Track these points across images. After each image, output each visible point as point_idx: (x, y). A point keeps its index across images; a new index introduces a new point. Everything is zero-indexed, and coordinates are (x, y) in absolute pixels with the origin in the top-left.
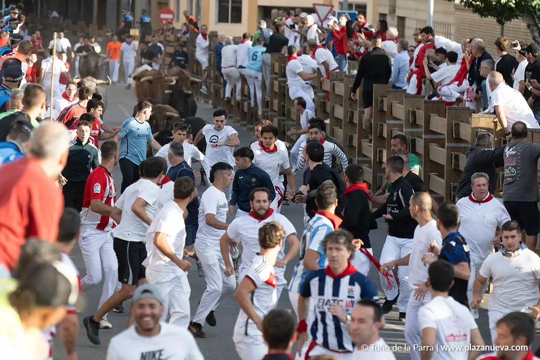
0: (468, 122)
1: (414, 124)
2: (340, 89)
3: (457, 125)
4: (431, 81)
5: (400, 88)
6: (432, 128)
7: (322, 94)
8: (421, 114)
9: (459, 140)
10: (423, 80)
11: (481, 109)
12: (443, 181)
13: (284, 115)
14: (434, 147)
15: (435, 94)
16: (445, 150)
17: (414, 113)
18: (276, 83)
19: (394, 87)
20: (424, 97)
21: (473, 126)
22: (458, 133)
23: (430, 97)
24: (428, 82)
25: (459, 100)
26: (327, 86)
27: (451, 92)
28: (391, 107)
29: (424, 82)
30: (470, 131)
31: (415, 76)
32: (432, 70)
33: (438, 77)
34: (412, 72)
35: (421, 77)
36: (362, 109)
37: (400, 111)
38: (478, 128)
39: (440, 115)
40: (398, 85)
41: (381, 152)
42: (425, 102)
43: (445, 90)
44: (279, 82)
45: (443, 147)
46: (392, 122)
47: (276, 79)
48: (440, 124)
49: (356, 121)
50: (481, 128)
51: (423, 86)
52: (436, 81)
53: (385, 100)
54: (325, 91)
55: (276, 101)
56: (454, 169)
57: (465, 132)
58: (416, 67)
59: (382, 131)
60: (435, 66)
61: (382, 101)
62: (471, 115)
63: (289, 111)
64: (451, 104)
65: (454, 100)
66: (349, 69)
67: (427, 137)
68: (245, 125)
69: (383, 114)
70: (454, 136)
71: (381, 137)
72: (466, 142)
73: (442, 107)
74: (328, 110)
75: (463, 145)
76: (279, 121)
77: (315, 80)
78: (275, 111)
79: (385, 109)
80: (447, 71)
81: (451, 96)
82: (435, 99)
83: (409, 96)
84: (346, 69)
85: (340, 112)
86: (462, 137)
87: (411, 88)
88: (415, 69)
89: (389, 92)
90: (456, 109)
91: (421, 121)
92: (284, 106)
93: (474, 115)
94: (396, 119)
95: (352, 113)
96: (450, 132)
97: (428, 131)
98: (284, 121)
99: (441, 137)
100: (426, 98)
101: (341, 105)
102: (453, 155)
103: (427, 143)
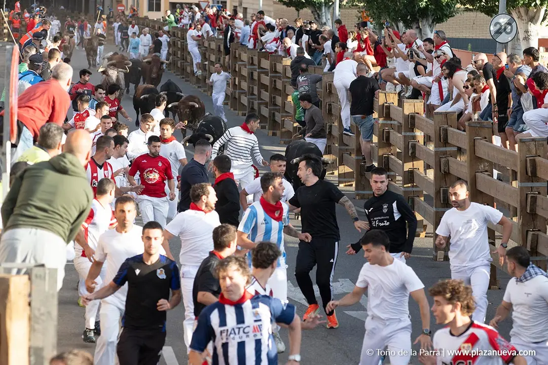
0: (281, 63)
1: (252, 64)
2: (213, 45)
3: (275, 64)
4: (261, 41)
5: (245, 45)
6: (262, 66)
7: (204, 48)
8: (256, 58)
9: (276, 72)
12: (268, 94)
13: (183, 59)
14: (263, 76)
15: (263, 48)
16: (269, 78)
17: (252, 58)
19: (241, 44)
20: (257, 50)
21: (283, 64)
22: (275, 68)
23: (261, 50)
24: (259, 41)
25: (276, 51)
26: (206, 44)
27: (272, 47)
28: (240, 55)
29: (258, 42)
30: (282, 68)
31: (252, 39)
32: (262, 35)
34: (251, 37)
35: (256, 39)
37: (245, 57)
38: (286, 66)
39: (266, 59)
40: (243, 43)
41: (235, 79)
42: (258, 52)
43: (268, 46)
44: (181, 42)
45: (268, 76)
46: (240, 63)
47: (179, 40)
48: (266, 64)
51: (257, 44)
52: (263, 41)
53: (237, 51)
54: (205, 47)
55: (179, 52)
56: (274, 87)
57: (279, 68)
58: (253, 34)
59: (235, 68)
60: (263, 33)
61: (235, 52)
62: (282, 59)
63: (186, 57)
64: (272, 53)
65: (273, 51)
66: (218, 35)
67: (260, 70)
69: (236, 59)
70: (274, 70)
71: (235, 71)
72: (280, 73)
73: (267, 55)
74: (207, 57)
75: (278, 75)
76: (181, 63)
77: (200, 40)
78: (178, 58)
79: (237, 56)
80: (269, 36)
81: (272, 49)
82: (264, 50)
83: (249, 49)
84: (216, 35)
85: (213, 58)
86: (278, 70)
87: (250, 45)
88: (252, 35)
89: (238, 47)
90: (274, 56)
91: (256, 62)
92: (183, 55)
93: (284, 59)
94: (243, 61)
95: (220, 58)
96: (271, 68)
97: (260, 68)
98: (183, 63)
99: (267, 70)
100: (259, 50)
101: (214, 54)
102: (273, 80)
103: (259, 74)
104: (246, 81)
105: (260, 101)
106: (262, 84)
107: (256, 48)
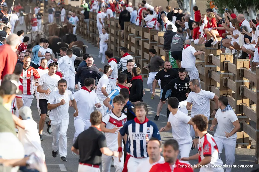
0: (157, 35)
1: (138, 35)
2: (113, 23)
3: (153, 36)
4: (144, 21)
5: (133, 23)
6: (145, 37)
7: (107, 25)
8: (141, 32)
9: (154, 41)
10: (141, 20)
11: (161, 30)
14: (145, 44)
15: (146, 25)
16: (149, 44)
17: (138, 32)
18: (91, 22)
19: (131, 23)
20: (142, 26)
21: (159, 36)
22: (153, 38)
23: (144, 26)
24: (143, 21)
25: (154, 27)
26: (108, 23)
27: (151, 24)
28: (130, 30)
29: (142, 21)
30: (157, 38)
31: (138, 19)
32: (145, 17)
33: (146, 19)
34: (138, 18)
35: (141, 19)
36: (121, 30)
37: (133, 31)
38: (160, 37)
39: (147, 32)
40: (133, 22)
41: (127, 45)
42: (142, 28)
43: (149, 24)
44: (92, 21)
45: (148, 43)
47: (91, 20)
48: (147, 35)
49: (118, 34)
50: (161, 37)
51: (141, 23)
52: (146, 21)
53: (128, 27)
54: (108, 24)
55: (91, 28)
57: (156, 38)
58: (139, 16)
59: (127, 38)
60: (145, 16)
61: (127, 28)
62: (158, 32)
65: (152, 27)
66: (116, 17)
67: (143, 40)
68: (80, 36)
70: (152, 39)
71: (127, 40)
72: (156, 41)
73: (148, 30)
74: (109, 31)
75: (155, 42)
78: (90, 31)
79: (129, 30)
80: (149, 17)
81: (151, 26)
82: (146, 27)
83: (136, 26)
84: (115, 17)
85: (113, 31)
87: (137, 23)
88: (138, 17)
89: (130, 24)
90: (153, 30)
91: (141, 34)
92: (93, 30)
93: (159, 32)
94: (132, 34)
95: (117, 32)
97: (143, 38)
98: (94, 34)
99: (148, 40)
100: (143, 27)
101: (113, 29)
102: (152, 46)
103: (143, 42)
104: (134, 47)
105: (143, 60)
106: (144, 48)
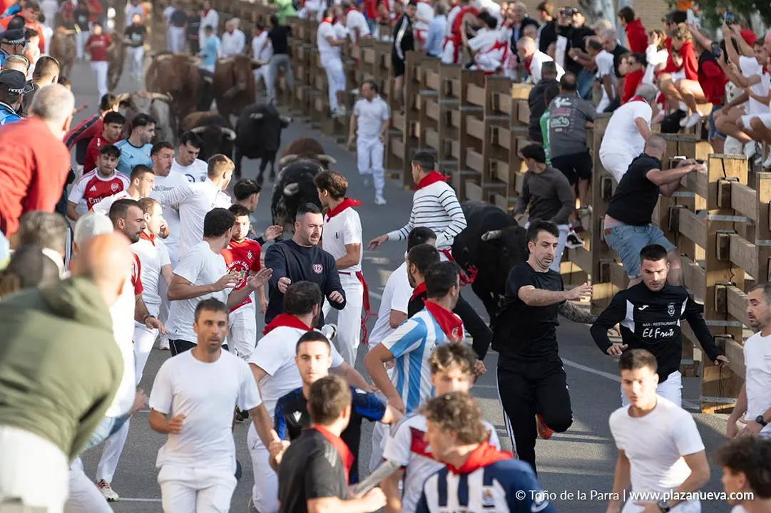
0: (509, 93)
1: (450, 95)
2: (371, 56)
3: (497, 97)
4: (469, 49)
5: (435, 56)
6: (470, 99)
7: (351, 62)
8: (457, 84)
9: (498, 112)
10: (460, 47)
11: (523, 79)
12: (481, 156)
13: (308, 84)
14: (471, 120)
15: (473, 63)
16: (483, 124)
17: (450, 83)
18: (301, 49)
19: (428, 54)
20: (460, 66)
21: (514, 97)
22: (497, 104)
23: (468, 66)
24: (465, 49)
25: (499, 70)
26: (356, 54)
27: (490, 60)
28: (425, 77)
29: (462, 50)
30: (510, 102)
31: (450, 43)
32: (470, 36)
33: (476, 44)
34: (448, 39)
35: (458, 43)
36: (393, 78)
37: (434, 80)
38: (519, 99)
39: (478, 85)
40: (432, 52)
41: (414, 126)
42: (463, 71)
43: (483, 58)
44: (305, 49)
45: (481, 119)
46: (426, 92)
47: (300, 45)
48: (478, 95)
49: (387, 91)
51: (460, 55)
52: (474, 48)
53: (419, 69)
54: (355, 59)
55: (300, 70)
56: (494, 145)
57: (506, 104)
58: (452, 33)
59: (414, 103)
60: (473, 32)
61: (415, 70)
62: (511, 86)
63: (315, 79)
64: (490, 73)
65: (493, 69)
66: (380, 35)
67: (466, 108)
69: (417, 84)
70: (493, 108)
71: (414, 108)
72: (505, 114)
73: (481, 77)
74: (358, 79)
75: (502, 118)
76: (304, 91)
77: (344, 48)
78: (299, 80)
79: (419, 78)
80: (485, 38)
82: (473, 68)
83: (443, 65)
84: (376, 35)
86: (502, 109)
87: (447, 56)
88: (450, 35)
89: (423, 60)
90: (495, 79)
91: (457, 91)
92: (308, 75)
93: (515, 86)
94: (429, 89)
95: (383, 82)
96: (489, 104)
97: (465, 102)
98: (309, 90)
99: (479, 109)
100: (463, 67)
101: (371, 74)
102: (492, 129)
103: (464, 115)
105: (465, 172)
106: (469, 136)
107: (459, 62)
